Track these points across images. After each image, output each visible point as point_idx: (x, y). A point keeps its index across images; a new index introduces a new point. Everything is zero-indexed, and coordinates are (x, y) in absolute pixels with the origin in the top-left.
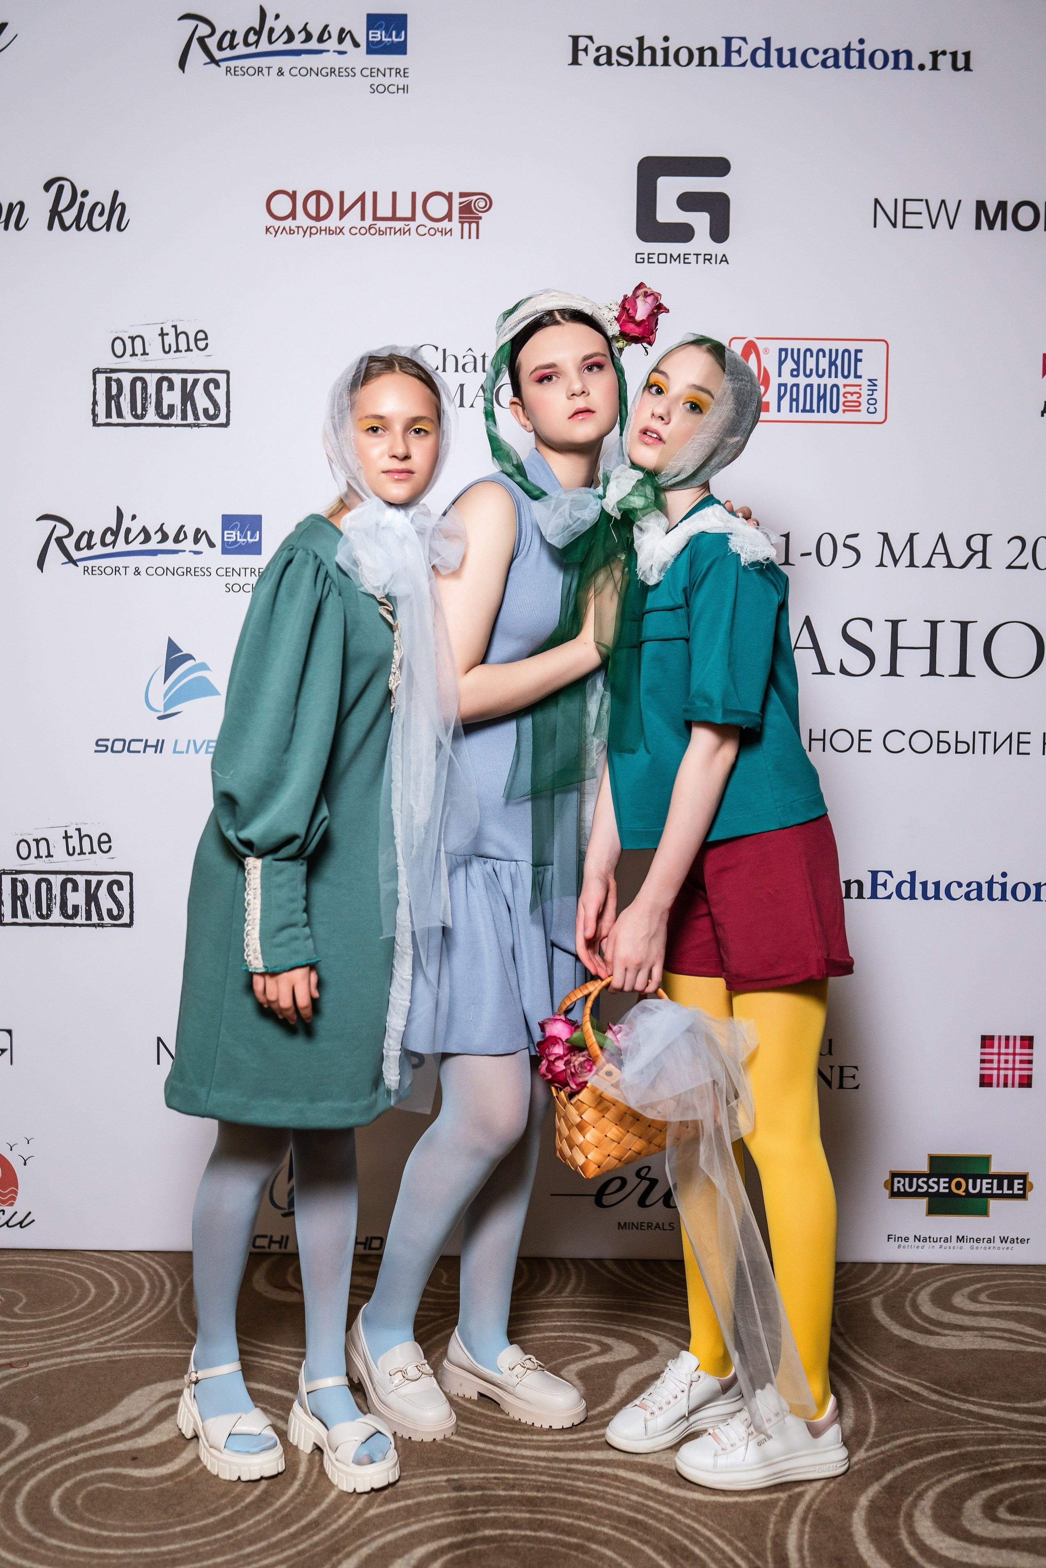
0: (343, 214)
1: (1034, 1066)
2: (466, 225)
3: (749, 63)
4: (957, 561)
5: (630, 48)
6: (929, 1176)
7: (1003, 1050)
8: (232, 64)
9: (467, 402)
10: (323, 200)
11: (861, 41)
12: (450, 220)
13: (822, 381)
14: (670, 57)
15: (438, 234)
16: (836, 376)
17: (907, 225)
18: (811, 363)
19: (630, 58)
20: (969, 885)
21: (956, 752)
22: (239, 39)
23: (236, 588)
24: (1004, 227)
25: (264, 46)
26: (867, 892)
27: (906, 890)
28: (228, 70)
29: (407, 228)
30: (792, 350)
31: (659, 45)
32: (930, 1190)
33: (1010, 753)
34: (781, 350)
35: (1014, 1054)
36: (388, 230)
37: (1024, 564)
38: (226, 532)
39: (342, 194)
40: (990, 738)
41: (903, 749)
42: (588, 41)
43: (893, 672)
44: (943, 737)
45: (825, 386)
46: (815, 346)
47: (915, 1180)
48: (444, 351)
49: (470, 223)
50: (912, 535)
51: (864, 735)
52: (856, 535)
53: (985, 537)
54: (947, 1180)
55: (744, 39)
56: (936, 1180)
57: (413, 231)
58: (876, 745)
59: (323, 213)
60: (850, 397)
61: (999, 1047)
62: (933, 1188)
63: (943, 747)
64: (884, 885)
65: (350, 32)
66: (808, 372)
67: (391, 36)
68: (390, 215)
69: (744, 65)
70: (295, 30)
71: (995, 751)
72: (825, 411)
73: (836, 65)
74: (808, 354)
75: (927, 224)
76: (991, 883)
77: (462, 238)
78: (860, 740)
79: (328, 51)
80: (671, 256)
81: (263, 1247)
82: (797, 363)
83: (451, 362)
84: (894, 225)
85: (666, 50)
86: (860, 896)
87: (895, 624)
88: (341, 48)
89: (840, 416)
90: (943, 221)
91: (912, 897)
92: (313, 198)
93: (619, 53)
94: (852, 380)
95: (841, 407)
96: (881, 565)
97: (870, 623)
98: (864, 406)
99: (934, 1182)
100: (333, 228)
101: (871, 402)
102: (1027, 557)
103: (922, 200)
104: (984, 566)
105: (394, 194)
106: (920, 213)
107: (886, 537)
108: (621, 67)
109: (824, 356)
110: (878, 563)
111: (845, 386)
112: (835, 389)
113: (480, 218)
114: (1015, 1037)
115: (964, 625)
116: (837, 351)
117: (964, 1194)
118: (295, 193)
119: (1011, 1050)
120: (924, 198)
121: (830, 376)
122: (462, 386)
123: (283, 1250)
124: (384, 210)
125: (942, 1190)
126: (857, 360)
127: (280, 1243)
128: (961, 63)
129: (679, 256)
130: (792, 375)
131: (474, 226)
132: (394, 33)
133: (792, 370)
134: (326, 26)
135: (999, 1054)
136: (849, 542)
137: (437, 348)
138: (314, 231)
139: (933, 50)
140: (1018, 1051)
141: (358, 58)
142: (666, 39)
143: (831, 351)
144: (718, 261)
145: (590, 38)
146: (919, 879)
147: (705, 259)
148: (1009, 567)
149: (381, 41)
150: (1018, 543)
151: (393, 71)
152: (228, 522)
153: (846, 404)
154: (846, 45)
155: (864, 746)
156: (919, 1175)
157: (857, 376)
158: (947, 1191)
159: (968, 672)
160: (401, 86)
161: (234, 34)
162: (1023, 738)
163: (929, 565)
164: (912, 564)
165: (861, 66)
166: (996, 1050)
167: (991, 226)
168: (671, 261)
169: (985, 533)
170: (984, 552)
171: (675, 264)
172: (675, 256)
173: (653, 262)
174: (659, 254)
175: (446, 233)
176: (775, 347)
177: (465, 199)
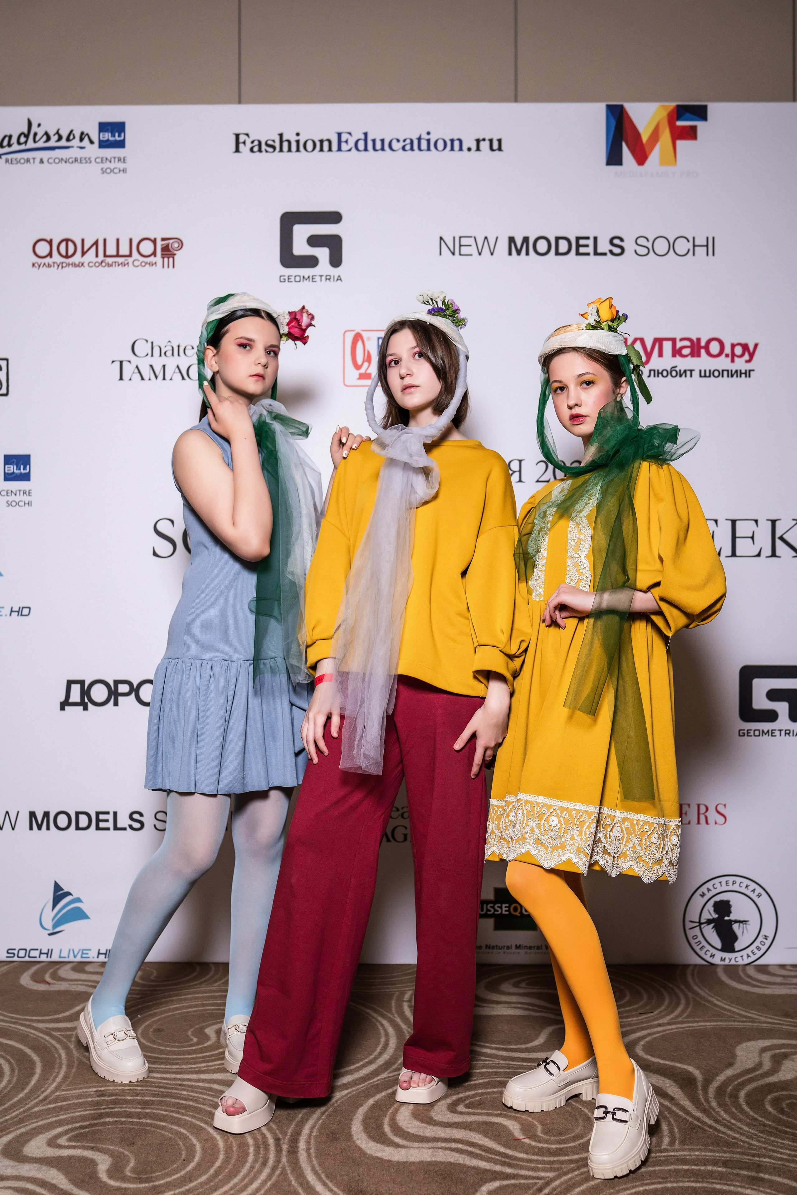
0: (83, 253)
2: (166, 260)
3: (354, 150)
5: (274, 141)
6: (494, 902)
8: (9, 157)
9: (168, 377)
10: (71, 245)
11: (428, 133)
12: (155, 256)
14: (300, 146)
15: (147, 266)
17: (462, 253)
19: (274, 148)
22: (14, 140)
23: (14, 504)
24: (527, 253)
25: (31, 144)
28: (7, 161)
29: (126, 262)
31: (293, 138)
32: (496, 913)
34: (379, 338)
36: (114, 264)
37: (547, 479)
38: (7, 466)
39: (83, 241)
42: (245, 137)
47: (485, 905)
48: (152, 343)
49: (168, 258)
53: (520, 461)
54: (507, 905)
55: (350, 134)
56: (499, 905)
57: (130, 264)
59: (70, 253)
62: (497, 911)
65: (87, 134)
67: (114, 136)
68: (115, 253)
69: (350, 150)
70: (51, 133)
73: (412, 149)
75: (476, 253)
77: (163, 267)
79: (72, 147)
80: (304, 277)
81: (36, 957)
83: (156, 350)
84: (453, 254)
85: (298, 142)
88: (82, 144)
92: (64, 244)
93: (267, 145)
99: (498, 907)
100: (77, 263)
102: (549, 475)
103: (471, 237)
104: (520, 481)
105: (118, 240)
106: (470, 246)
108: (268, 154)
113: (175, 254)
117: (519, 915)
118: (51, 240)
120: (473, 235)
122: (164, 366)
123: (49, 959)
124: (111, 250)
125: (504, 913)
127: (47, 954)
128: (495, 145)
129: (309, 277)
131: (171, 260)
132: (117, 134)
134: (72, 131)
137: (147, 341)
138: (64, 265)
139: (477, 138)
141: (93, 151)
142: (298, 134)
144: (336, 279)
145: (247, 135)
147: (326, 279)
148: (538, 481)
149: (108, 140)
151: (117, 160)
152: (9, 459)
154: (418, 136)
156: (488, 902)
158: (507, 913)
160: (122, 169)
161: (10, 137)
165: (429, 149)
167: (519, 252)
168: (303, 281)
169: (520, 458)
170: (520, 471)
171: (306, 282)
172: (306, 277)
173: (291, 282)
174: (295, 276)
175: (153, 265)
176: (374, 336)
177: (165, 243)
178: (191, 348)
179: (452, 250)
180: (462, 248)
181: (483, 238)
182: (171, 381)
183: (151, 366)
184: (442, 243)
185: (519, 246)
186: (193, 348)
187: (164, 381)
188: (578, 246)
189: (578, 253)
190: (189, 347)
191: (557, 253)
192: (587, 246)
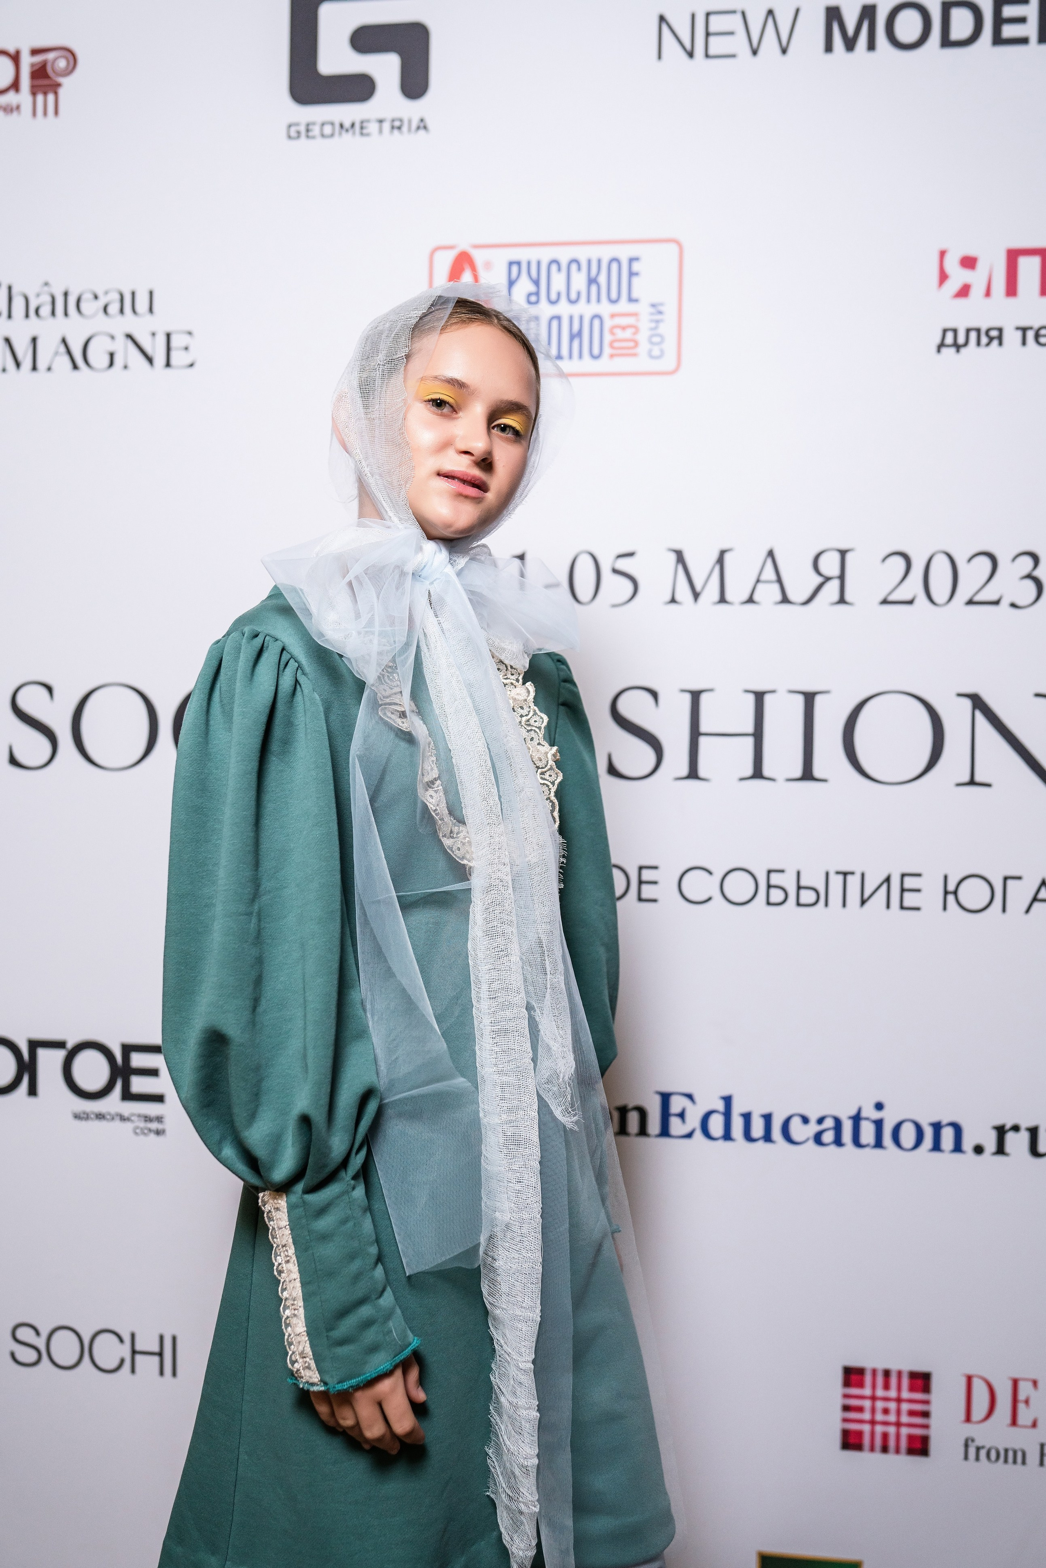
1: (933, 1421)
2: (40, 98)
4: (797, 593)
7: (880, 1392)
9: (42, 364)
12: (17, 90)
13: (577, 310)
16: (599, 300)
17: (711, 52)
18: (558, 282)
20: (820, 1121)
21: (799, 904)
24: (871, 46)
26: (654, 1125)
27: (716, 1125)
30: (529, 263)
33: (888, 906)
34: (511, 264)
35: (899, 1400)
37: (908, 597)
40: (854, 882)
41: (710, 899)
43: (693, 774)
44: (775, 879)
45: (581, 318)
46: (564, 255)
48: (10, 288)
49: (45, 94)
50: (722, 553)
51: (647, 875)
52: (631, 554)
53: (843, 553)
58: (666, 890)
60: (620, 334)
61: (874, 1387)
63: (777, 896)
64: (682, 1115)
66: (553, 297)
71: (863, 902)
72: (581, 356)
74: (554, 267)
75: (744, 50)
76: (857, 1119)
77: (34, 114)
78: (641, 882)
80: (342, 126)
82: (537, 283)
83: (18, 305)
84: (691, 54)
86: (643, 1131)
87: (696, 696)
89: (604, 364)
90: (770, 43)
91: (727, 1136)
94: (623, 306)
95: (607, 350)
96: (673, 601)
97: (654, 694)
98: (644, 347)
101: (656, 339)
102: (913, 586)
103: (733, 12)
104: (842, 600)
106: (731, 33)
107: (680, 557)
109: (579, 269)
110: (668, 597)
111: (613, 316)
112: (596, 323)
113: (59, 85)
114: (900, 1373)
115: (809, 698)
116: (599, 261)
119: (893, 1393)
120: (738, 7)
121: (589, 300)
122: (34, 340)
126: (632, 274)
129: (353, 125)
130: (529, 302)
131: (51, 97)
133: (530, 295)
135: (873, 1398)
136: (622, 564)
140: (905, 1394)
143: (589, 262)
144: (414, 126)
146: (737, 1109)
147: (393, 128)
150: (900, 562)
153: (616, 345)
155: (648, 891)
157: (632, 300)
159: (817, 772)
162: (909, 883)
163: (750, 600)
164: (723, 600)
166: (867, 1391)
167: (850, 44)
168: (340, 134)
169: (843, 547)
170: (842, 577)
171: (347, 137)
172: (347, 124)
173: (314, 137)
174: (323, 124)
175: (12, 110)
176: (501, 257)
177: (39, 59)
178: (91, 296)
179: (688, 46)
180: (712, 39)
181: (764, 13)
182: (49, 374)
183: (7, 341)
184: (665, 29)
185: (851, 30)
186: (96, 297)
187: (34, 374)
188: (999, 21)
189: (998, 40)
190: (88, 296)
191: (946, 42)
192: (1022, 20)
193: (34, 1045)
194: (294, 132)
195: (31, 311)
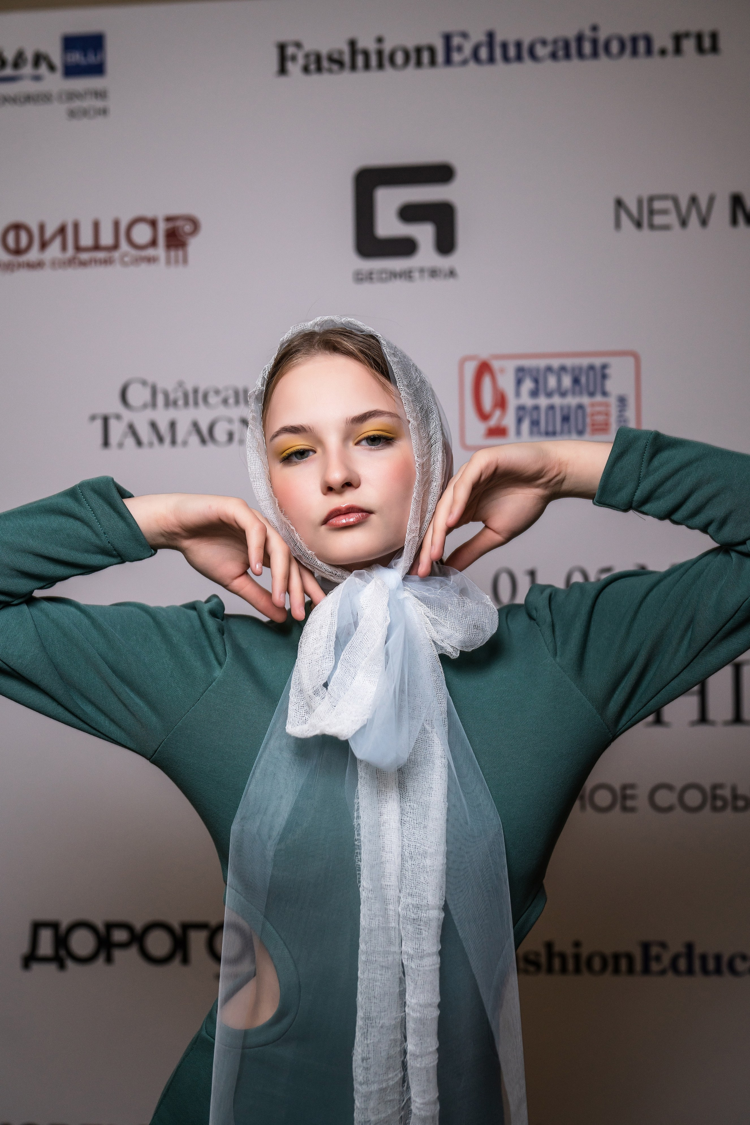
0: (43, 246)
2: (173, 252)
3: (471, 61)
9: (179, 440)
10: (23, 233)
11: (594, 29)
12: (155, 246)
13: (565, 401)
14: (383, 60)
15: (144, 262)
16: (581, 394)
17: (654, 224)
18: (552, 382)
19: (341, 64)
21: (734, 809)
26: (638, 966)
27: (682, 964)
29: (110, 258)
30: (531, 368)
31: (372, 47)
34: (518, 369)
36: (91, 262)
39: (42, 225)
41: (674, 807)
42: (295, 49)
44: (719, 792)
45: (569, 407)
46: (556, 363)
48: (154, 386)
49: (177, 249)
51: (628, 792)
52: (609, 569)
55: (464, 35)
57: (117, 260)
58: (642, 802)
59: (22, 247)
60: (597, 419)
63: (719, 803)
64: (658, 958)
65: (45, 57)
66: (549, 392)
67: (87, 57)
68: (92, 244)
69: (465, 62)
72: (570, 434)
73: (568, 56)
74: (549, 372)
75: (677, 224)
77: (169, 264)
78: (624, 797)
79: (22, 77)
82: (537, 382)
83: (160, 399)
84: (640, 226)
85: (380, 52)
88: (37, 73)
89: (586, 436)
91: (690, 971)
92: (13, 232)
93: (330, 59)
94: (599, 398)
95: (588, 429)
98: (614, 427)
100: (33, 262)
101: (621, 421)
103: (668, 197)
105: (96, 222)
106: (667, 212)
109: (566, 373)
111: (591, 405)
112: (580, 410)
113: (187, 243)
115: (738, 667)
116: (581, 367)
120: (671, 194)
121: (574, 394)
122: (173, 423)
124: (86, 239)
126: (604, 377)
128: (707, 44)
130: (532, 396)
131: (181, 251)
132: (91, 54)
133: (532, 391)
134: (21, 53)
137: (146, 384)
138: (14, 265)
139: (676, 32)
141: (55, 82)
143: (573, 367)
145: (298, 45)
146: (697, 952)
149: (78, 63)
151: (92, 94)
153: (594, 425)
154: (577, 34)
155: (629, 803)
157: (605, 394)
159: (744, 717)
160: (100, 109)
165: (595, 54)
175: (152, 261)
176: (511, 366)
177: (170, 225)
178: (214, 392)
182: (185, 447)
183: (153, 423)
186: (218, 393)
190: (212, 392)
193: (186, 927)
194: (360, 277)
195: (170, 403)
